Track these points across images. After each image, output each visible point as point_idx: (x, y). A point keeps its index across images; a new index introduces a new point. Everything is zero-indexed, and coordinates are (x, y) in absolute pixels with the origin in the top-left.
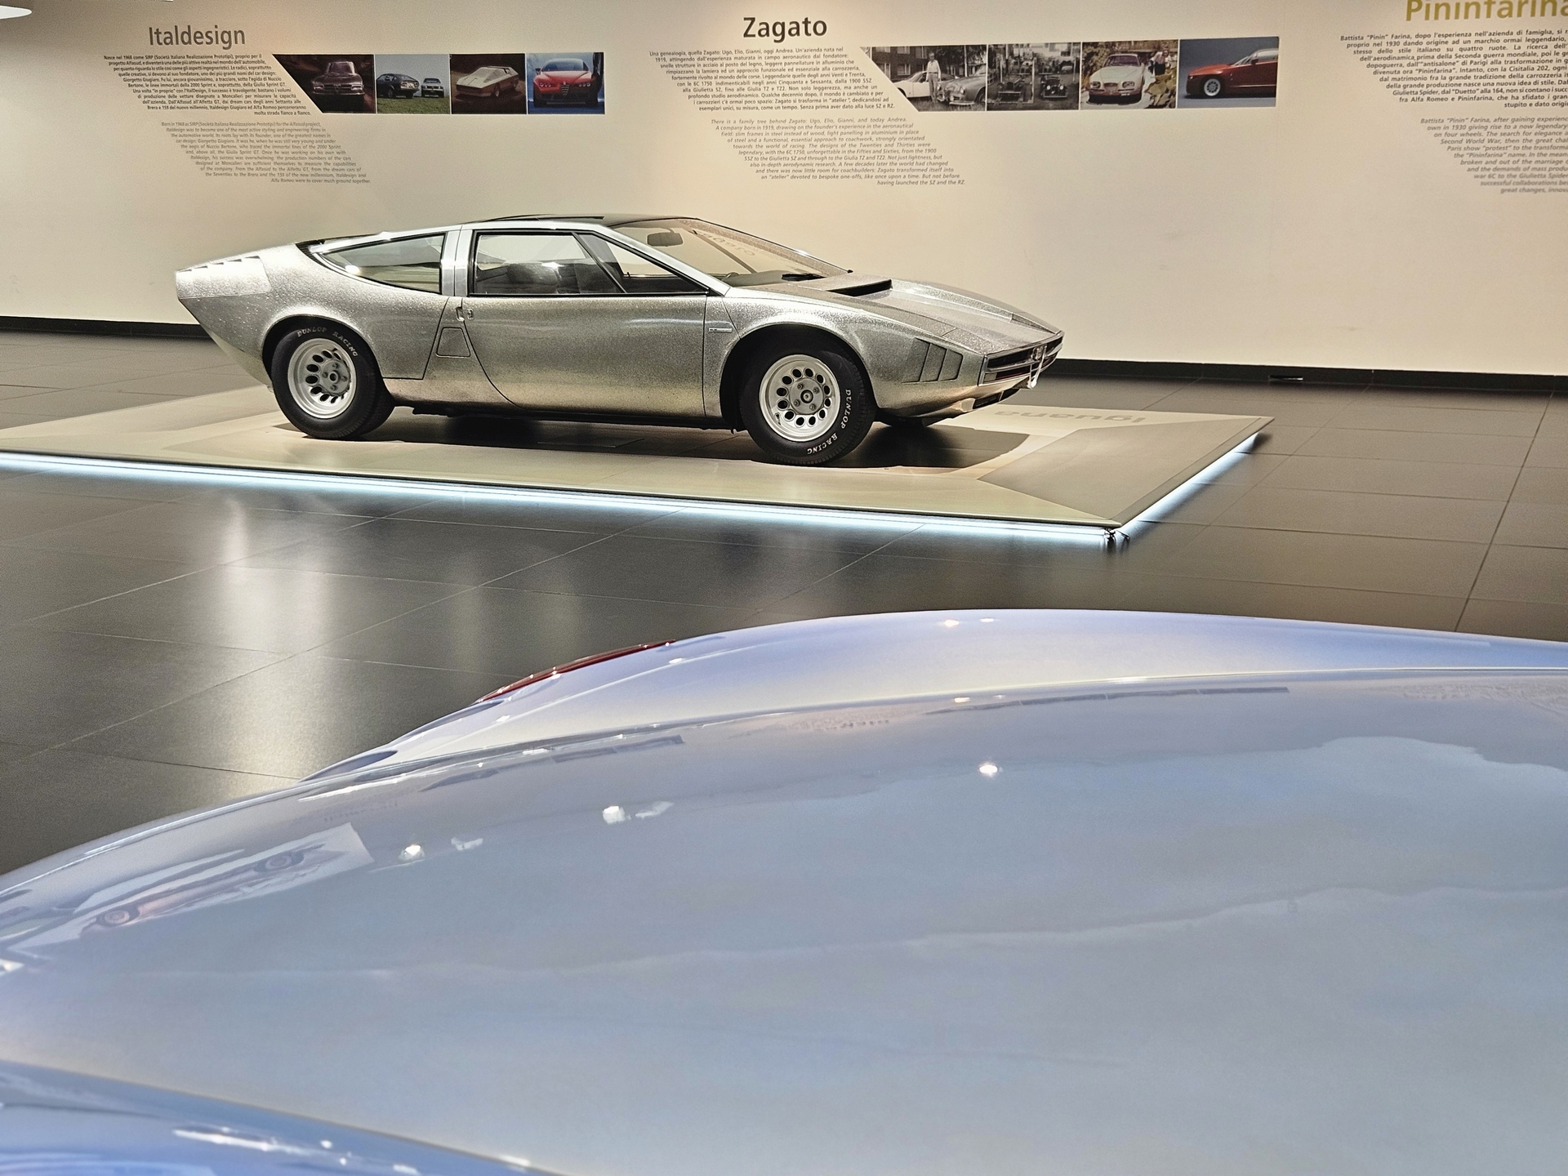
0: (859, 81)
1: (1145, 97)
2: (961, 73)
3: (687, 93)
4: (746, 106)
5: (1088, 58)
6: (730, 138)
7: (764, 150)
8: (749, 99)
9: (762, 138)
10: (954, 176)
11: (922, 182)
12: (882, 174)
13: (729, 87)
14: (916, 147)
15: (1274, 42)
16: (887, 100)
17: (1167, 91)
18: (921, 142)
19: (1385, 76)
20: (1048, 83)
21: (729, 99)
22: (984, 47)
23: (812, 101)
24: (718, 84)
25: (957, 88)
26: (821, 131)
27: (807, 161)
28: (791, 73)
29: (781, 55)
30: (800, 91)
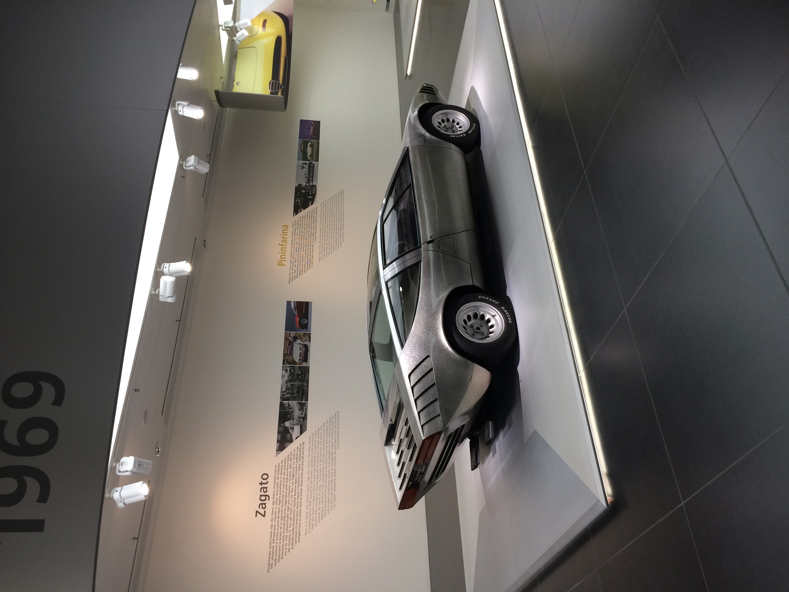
0: (291, 458)
1: (306, 343)
2: (291, 412)
3: (291, 549)
4: (299, 516)
5: (289, 363)
6: (314, 525)
7: (321, 506)
8: (296, 515)
9: (315, 507)
10: (336, 415)
11: (338, 429)
12: (334, 447)
13: (289, 526)
14: (322, 431)
15: (289, 303)
16: (301, 444)
17: (304, 336)
18: (320, 429)
19: (304, 271)
20: (298, 377)
21: (295, 525)
22: (281, 403)
23: (299, 481)
24: (287, 532)
25: (298, 414)
26: (313, 476)
27: (327, 483)
28: (285, 491)
29: (276, 496)
30: (294, 487)
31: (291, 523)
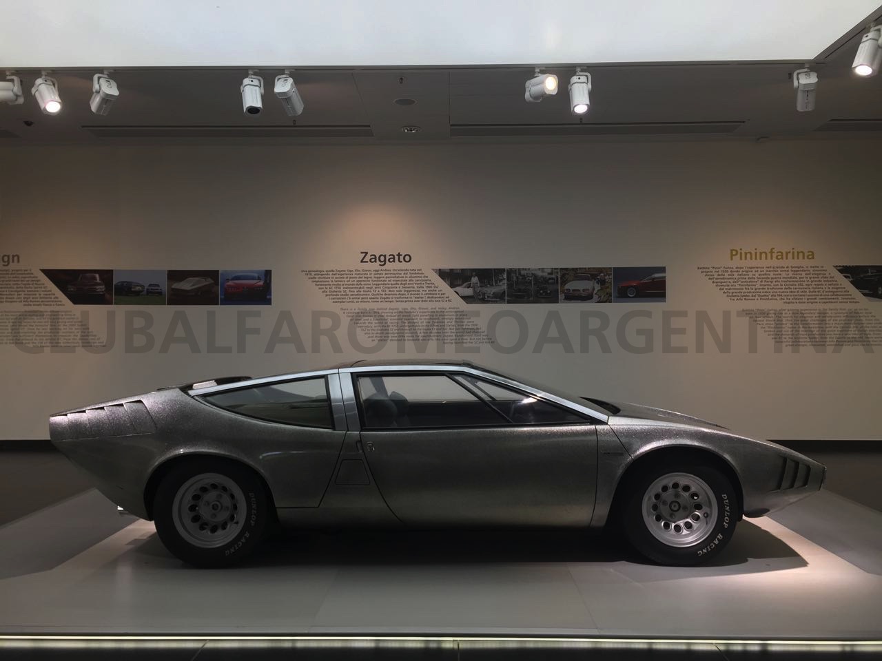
0: (431, 287)
1: (595, 297)
2: (491, 284)
3: (325, 294)
4: (362, 301)
5: (563, 276)
8: (363, 297)
13: (351, 290)
15: (663, 270)
16: (448, 297)
17: (607, 294)
19: (722, 287)
20: (542, 289)
21: (352, 297)
22: (504, 270)
23: (403, 298)
24: (344, 288)
25: (489, 292)
28: (390, 283)
29: (384, 272)
30: (395, 292)
31: (354, 292)
